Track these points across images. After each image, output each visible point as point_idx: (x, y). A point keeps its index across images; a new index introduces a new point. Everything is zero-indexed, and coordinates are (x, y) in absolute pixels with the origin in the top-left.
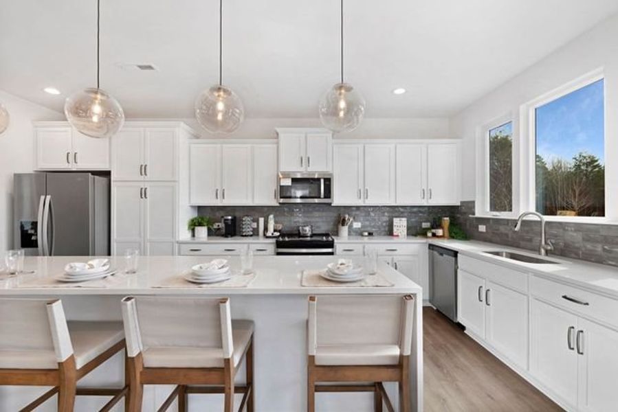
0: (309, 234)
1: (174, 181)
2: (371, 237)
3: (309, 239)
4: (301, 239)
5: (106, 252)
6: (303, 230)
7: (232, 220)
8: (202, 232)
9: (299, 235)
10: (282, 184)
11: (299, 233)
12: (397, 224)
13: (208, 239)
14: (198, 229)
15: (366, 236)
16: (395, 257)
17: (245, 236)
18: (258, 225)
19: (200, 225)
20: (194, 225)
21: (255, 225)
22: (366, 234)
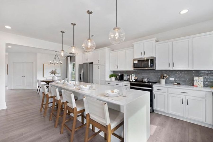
0: (147, 81)
1: (104, 64)
2: (179, 85)
3: (146, 83)
4: (143, 83)
5: (92, 82)
6: (144, 80)
7: (121, 75)
8: (113, 78)
9: (142, 81)
10: (134, 63)
11: (143, 81)
12: (196, 80)
13: (115, 81)
14: (112, 77)
15: (176, 85)
16: (187, 96)
17: (125, 81)
18: (130, 77)
19: (112, 76)
20: (111, 76)
21: (128, 77)
22: (176, 84)
